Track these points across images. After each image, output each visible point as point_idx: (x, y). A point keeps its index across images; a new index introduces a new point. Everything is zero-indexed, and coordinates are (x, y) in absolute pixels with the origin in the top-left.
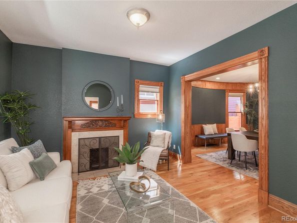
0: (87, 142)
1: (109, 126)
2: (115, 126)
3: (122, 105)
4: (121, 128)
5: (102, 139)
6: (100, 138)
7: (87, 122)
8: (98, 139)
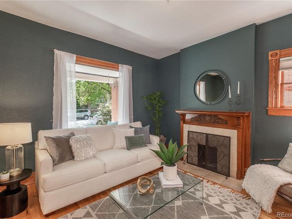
0: (195, 136)
1: (218, 123)
2: (227, 124)
3: (238, 96)
4: (234, 127)
5: (210, 136)
6: (207, 135)
7: (196, 115)
8: (205, 135)
